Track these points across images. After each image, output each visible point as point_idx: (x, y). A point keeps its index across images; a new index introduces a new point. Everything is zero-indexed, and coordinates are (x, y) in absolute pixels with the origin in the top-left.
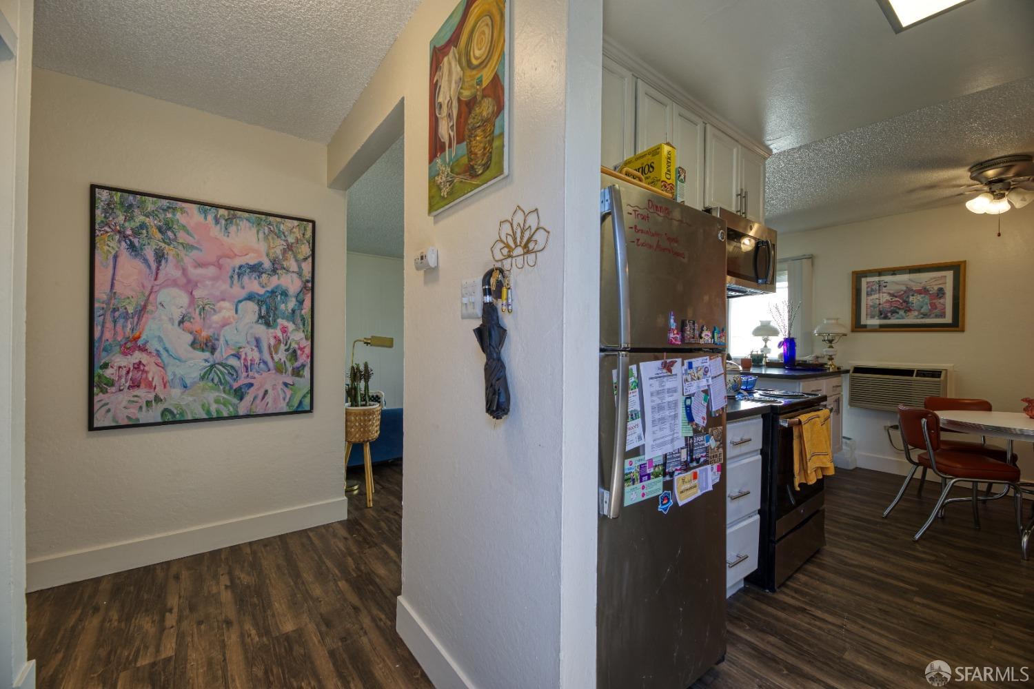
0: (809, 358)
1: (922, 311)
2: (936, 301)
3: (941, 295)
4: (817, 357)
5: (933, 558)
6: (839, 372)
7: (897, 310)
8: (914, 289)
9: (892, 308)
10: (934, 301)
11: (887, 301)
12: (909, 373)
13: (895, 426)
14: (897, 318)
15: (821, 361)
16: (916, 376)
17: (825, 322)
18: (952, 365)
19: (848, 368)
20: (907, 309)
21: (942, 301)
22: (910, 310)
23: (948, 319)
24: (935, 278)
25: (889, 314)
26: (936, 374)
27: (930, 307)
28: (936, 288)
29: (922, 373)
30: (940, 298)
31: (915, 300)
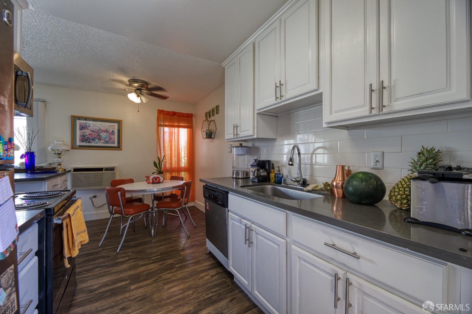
0: (44, 165)
1: (106, 140)
2: (112, 136)
3: (113, 134)
4: (50, 164)
5: (127, 258)
6: (65, 172)
7: (95, 139)
8: (102, 129)
9: (92, 138)
10: (110, 136)
11: (90, 134)
12: (101, 169)
13: (94, 196)
14: (95, 143)
15: (52, 166)
16: (105, 171)
17: (56, 142)
18: (118, 164)
19: (70, 169)
20: (99, 139)
21: (113, 136)
22: (101, 139)
23: (116, 145)
24: (111, 126)
25: (91, 141)
26: (112, 169)
27: (109, 139)
28: (111, 130)
29: (107, 169)
30: (113, 135)
31: (103, 135)
